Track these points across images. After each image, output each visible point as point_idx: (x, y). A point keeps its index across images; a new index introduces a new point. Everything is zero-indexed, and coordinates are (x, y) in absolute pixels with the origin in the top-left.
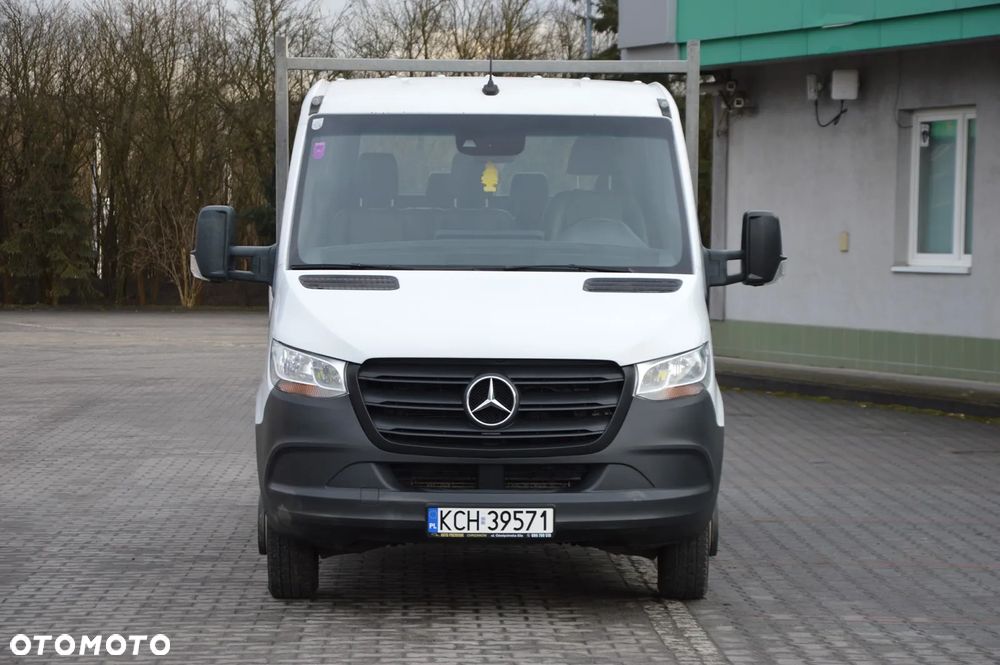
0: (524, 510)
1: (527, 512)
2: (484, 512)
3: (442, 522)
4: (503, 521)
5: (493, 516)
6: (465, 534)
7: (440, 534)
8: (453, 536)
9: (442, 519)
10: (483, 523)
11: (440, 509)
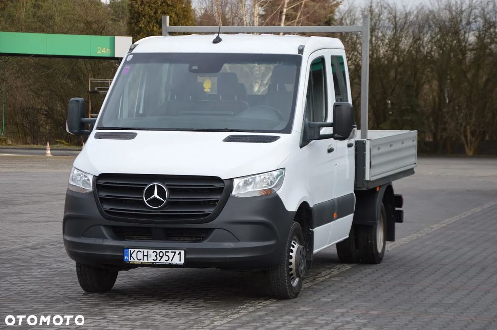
0: (170, 251)
1: (172, 252)
2: (151, 251)
3: (131, 256)
4: (160, 256)
5: (155, 253)
6: (141, 262)
7: (129, 262)
8: (135, 263)
9: (131, 254)
10: (150, 257)
11: (130, 249)
